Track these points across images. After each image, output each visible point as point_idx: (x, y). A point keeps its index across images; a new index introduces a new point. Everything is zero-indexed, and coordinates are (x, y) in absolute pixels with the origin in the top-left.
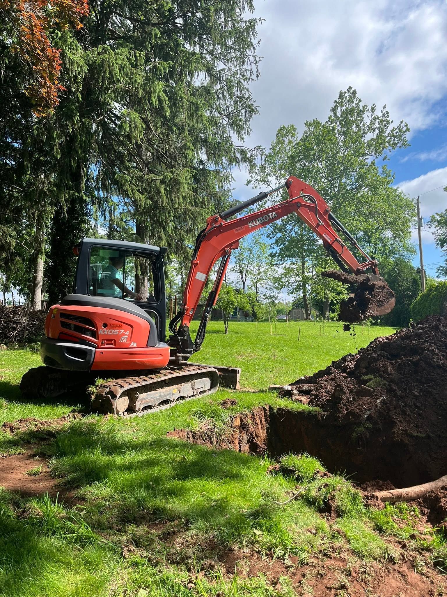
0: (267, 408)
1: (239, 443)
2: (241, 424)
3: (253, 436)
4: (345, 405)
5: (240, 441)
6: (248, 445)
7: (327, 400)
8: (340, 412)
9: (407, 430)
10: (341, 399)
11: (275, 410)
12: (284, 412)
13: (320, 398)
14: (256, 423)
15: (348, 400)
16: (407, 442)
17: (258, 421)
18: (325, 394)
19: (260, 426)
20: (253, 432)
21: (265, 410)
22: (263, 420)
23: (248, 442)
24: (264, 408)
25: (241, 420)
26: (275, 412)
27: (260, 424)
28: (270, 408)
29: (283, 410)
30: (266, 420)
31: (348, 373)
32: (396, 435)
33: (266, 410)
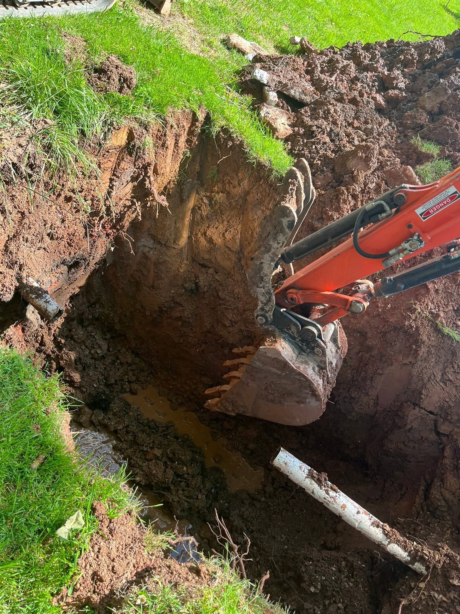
0: (201, 117)
1: (111, 180)
2: (128, 144)
3: (146, 173)
4: (354, 197)
5: (114, 175)
6: (130, 185)
7: (325, 156)
8: (338, 209)
9: (438, 316)
10: (354, 179)
11: (215, 130)
12: (230, 144)
13: (314, 143)
14: (163, 145)
15: (366, 185)
16: (425, 338)
17: (170, 142)
18: (328, 140)
19: (170, 152)
20: (149, 164)
21: (195, 118)
22: (183, 140)
23: (133, 179)
24: (194, 114)
25: (131, 136)
26: (214, 134)
27: (171, 148)
28: (208, 118)
29: (230, 138)
30: (188, 141)
31: (388, 100)
32: (413, 317)
33: (197, 120)
